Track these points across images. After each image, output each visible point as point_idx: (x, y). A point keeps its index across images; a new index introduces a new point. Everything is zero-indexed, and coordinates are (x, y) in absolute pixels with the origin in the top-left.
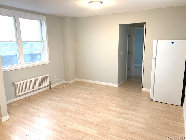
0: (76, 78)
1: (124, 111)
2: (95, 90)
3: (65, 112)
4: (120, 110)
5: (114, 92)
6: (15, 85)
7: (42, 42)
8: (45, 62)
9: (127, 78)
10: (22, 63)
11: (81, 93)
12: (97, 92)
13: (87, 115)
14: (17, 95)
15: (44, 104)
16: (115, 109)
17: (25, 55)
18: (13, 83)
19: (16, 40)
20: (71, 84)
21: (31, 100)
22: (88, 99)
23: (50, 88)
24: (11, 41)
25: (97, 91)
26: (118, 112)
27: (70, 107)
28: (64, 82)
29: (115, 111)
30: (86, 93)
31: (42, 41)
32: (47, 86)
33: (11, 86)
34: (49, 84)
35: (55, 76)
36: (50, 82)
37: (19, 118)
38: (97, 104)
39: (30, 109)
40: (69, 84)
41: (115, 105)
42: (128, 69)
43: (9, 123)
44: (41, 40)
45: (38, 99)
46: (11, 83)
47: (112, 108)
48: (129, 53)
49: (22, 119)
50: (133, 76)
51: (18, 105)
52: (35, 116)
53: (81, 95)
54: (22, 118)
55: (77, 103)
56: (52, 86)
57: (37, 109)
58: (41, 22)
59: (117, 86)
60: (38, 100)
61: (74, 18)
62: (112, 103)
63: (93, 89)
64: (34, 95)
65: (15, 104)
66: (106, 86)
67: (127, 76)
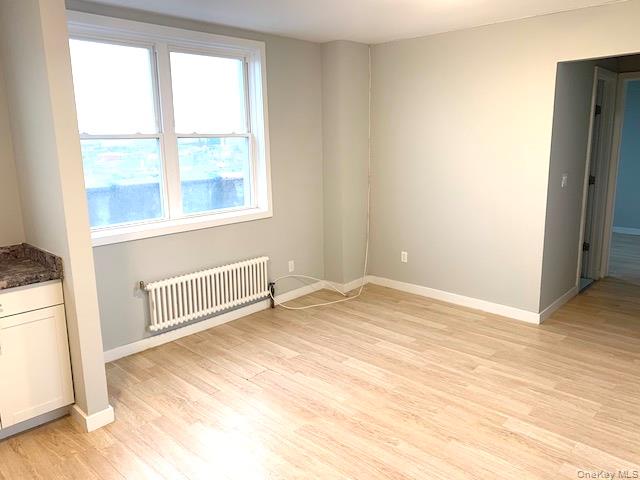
0: (369, 274)
1: (573, 445)
2: (441, 331)
3: (315, 416)
4: (552, 439)
5: (524, 347)
6: (147, 293)
7: (249, 138)
8: (257, 211)
9: (581, 283)
10: (176, 215)
11: (383, 338)
12: (448, 338)
13: (403, 446)
14: (152, 328)
15: (241, 370)
16: (530, 431)
17: (185, 184)
18: (142, 286)
19: (155, 132)
20: (347, 297)
21: (198, 348)
22: (409, 366)
23: (273, 306)
24: (139, 136)
25: (451, 334)
26: (545, 451)
27: (336, 397)
28: (323, 284)
29: (531, 443)
30: (405, 338)
31: (249, 135)
32: (262, 299)
33: (135, 296)
34: (267, 293)
35: (291, 263)
36: (271, 285)
37: (147, 422)
38: (449, 397)
39: (189, 387)
40: (339, 294)
41: (526, 410)
42: (586, 247)
43: (109, 440)
44: (245, 131)
45: (222, 349)
46: (133, 286)
47: (512, 425)
48: (592, 181)
49: (157, 429)
50: (605, 277)
51: (152, 365)
52: (201, 422)
53: (383, 346)
54: (156, 422)
55: (364, 384)
56: (278, 300)
57: (214, 393)
58: (246, 67)
59: (534, 318)
60: (223, 354)
61: (369, 46)
62: (513, 398)
63: (430, 324)
64: (213, 331)
65: (144, 363)
66: (489, 316)
67: (582, 277)
